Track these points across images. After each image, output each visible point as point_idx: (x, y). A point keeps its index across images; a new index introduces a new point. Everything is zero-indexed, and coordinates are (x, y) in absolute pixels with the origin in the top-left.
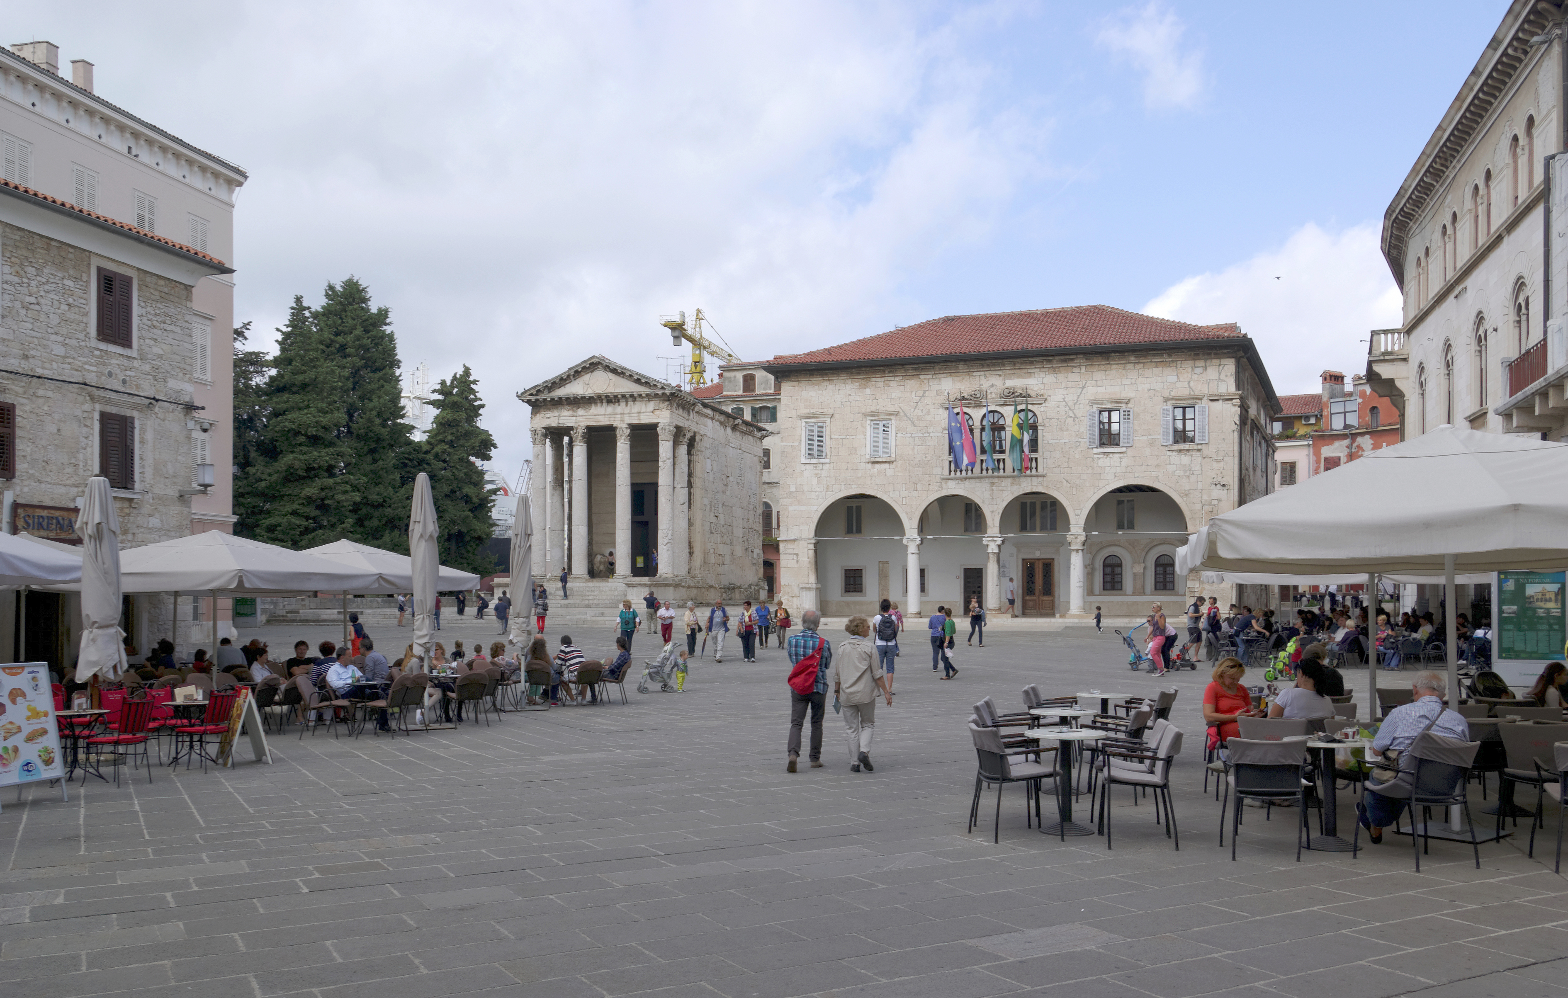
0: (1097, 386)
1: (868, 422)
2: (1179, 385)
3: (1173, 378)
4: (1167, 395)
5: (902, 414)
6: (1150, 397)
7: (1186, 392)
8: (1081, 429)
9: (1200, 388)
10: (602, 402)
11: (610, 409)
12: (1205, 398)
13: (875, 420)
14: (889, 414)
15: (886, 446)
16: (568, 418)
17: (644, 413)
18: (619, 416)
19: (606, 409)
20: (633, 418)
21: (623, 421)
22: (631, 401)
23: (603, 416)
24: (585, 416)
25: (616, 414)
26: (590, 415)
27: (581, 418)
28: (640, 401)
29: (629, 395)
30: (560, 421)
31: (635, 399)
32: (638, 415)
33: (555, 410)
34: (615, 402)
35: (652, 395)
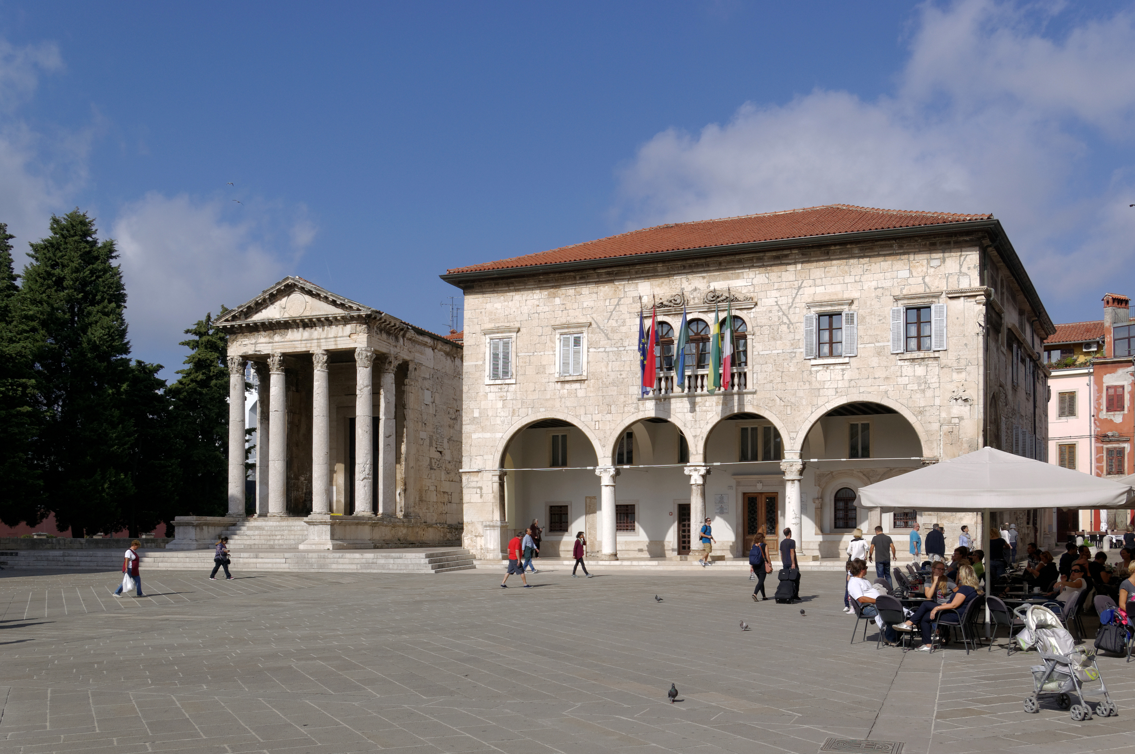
0: (815, 286)
1: (558, 336)
2: (911, 281)
3: (904, 273)
4: (897, 292)
5: (594, 325)
6: (877, 297)
7: (920, 290)
8: (797, 337)
9: (938, 284)
10: (297, 327)
11: (306, 334)
12: (944, 295)
13: (565, 334)
14: (580, 325)
15: (577, 362)
16: (264, 345)
17: (340, 337)
18: (316, 341)
19: (302, 335)
20: (329, 344)
21: (319, 346)
22: (326, 326)
23: (300, 343)
24: (281, 342)
25: (313, 339)
26: (286, 341)
27: (278, 344)
28: (336, 325)
29: (325, 318)
30: (257, 349)
31: (332, 322)
32: (334, 340)
33: (252, 337)
34: (311, 326)
35: (348, 318)
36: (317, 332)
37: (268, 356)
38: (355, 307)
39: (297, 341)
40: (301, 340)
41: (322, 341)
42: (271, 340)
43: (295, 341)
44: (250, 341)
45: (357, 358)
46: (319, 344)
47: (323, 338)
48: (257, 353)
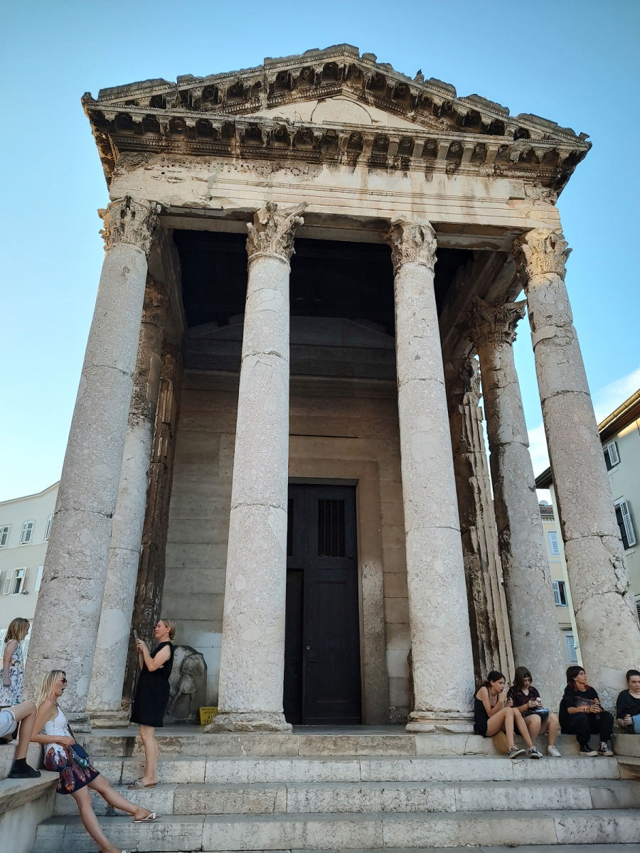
16: (243, 187)
17: (483, 200)
18: (410, 200)
19: (364, 181)
20: (450, 210)
22: (440, 170)
23: (357, 196)
24: (298, 187)
25: (399, 194)
26: (316, 188)
27: (287, 191)
28: (468, 173)
29: (453, 143)
30: (213, 193)
31: (458, 165)
32: (464, 203)
33: (198, 166)
34: (394, 168)
35: (515, 156)
36: (410, 181)
37: (250, 216)
38: (536, 132)
39: (350, 191)
40: (363, 192)
41: (425, 201)
42: (262, 179)
43: (343, 191)
44: (193, 174)
45: (528, 255)
46: (416, 208)
47: (430, 197)
48: (214, 204)
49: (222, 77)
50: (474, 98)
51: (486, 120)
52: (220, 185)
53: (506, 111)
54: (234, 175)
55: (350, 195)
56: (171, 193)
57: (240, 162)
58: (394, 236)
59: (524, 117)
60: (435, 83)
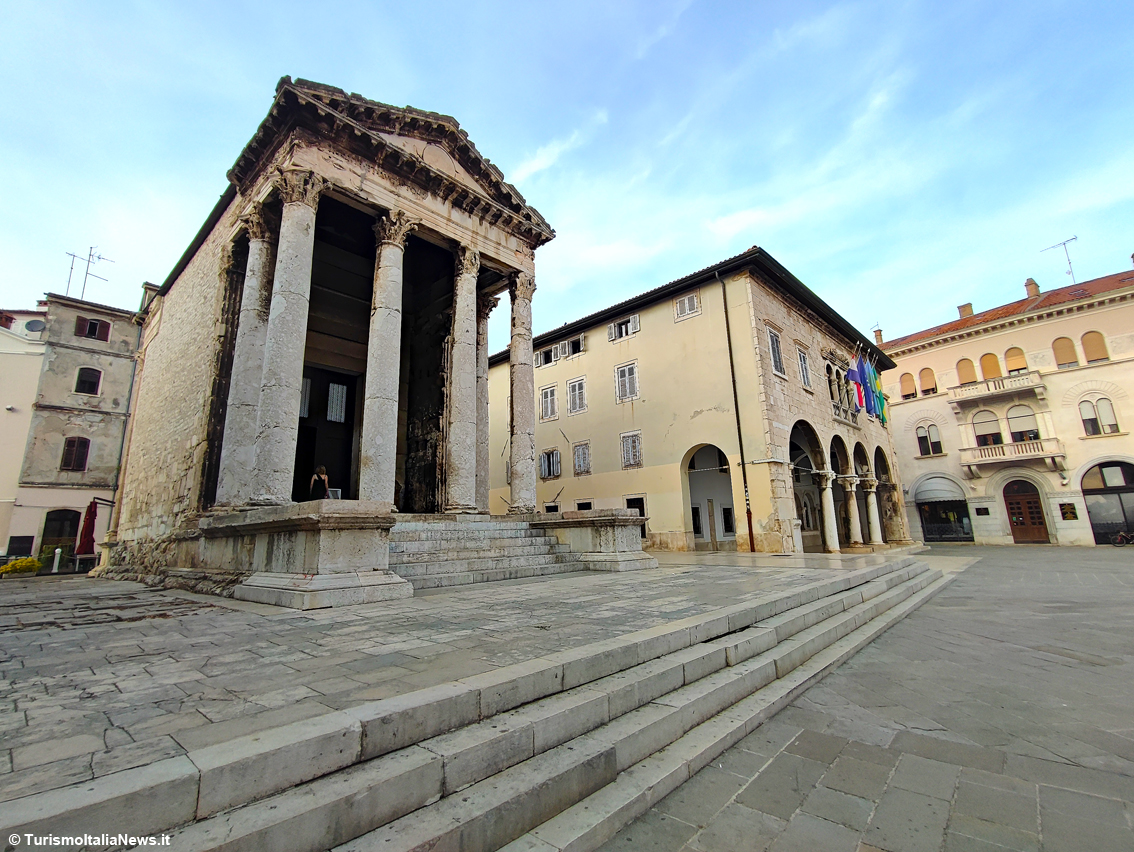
1: (797, 350)
5: (809, 351)
10: (445, 199)
11: (456, 215)
13: (800, 350)
14: (805, 347)
15: (807, 378)
16: (382, 190)
17: (504, 247)
18: (471, 234)
19: (450, 212)
20: (489, 247)
21: (476, 244)
22: (487, 221)
23: (445, 221)
24: (415, 203)
25: (467, 229)
26: (424, 207)
27: (408, 203)
28: (499, 228)
29: (498, 210)
30: (364, 187)
31: (496, 221)
32: (496, 245)
33: (354, 162)
34: (465, 209)
35: (523, 228)
36: (472, 222)
37: (385, 212)
38: (535, 219)
39: (442, 217)
40: (449, 220)
41: (478, 237)
42: (393, 189)
43: (438, 215)
44: (350, 166)
45: (518, 285)
46: (474, 240)
47: (481, 236)
48: (362, 194)
49: (380, 105)
50: (511, 187)
51: (515, 201)
52: (368, 183)
53: (524, 201)
54: (377, 178)
55: (442, 219)
56: (336, 176)
57: (381, 170)
58: (460, 253)
59: (532, 209)
60: (494, 168)
